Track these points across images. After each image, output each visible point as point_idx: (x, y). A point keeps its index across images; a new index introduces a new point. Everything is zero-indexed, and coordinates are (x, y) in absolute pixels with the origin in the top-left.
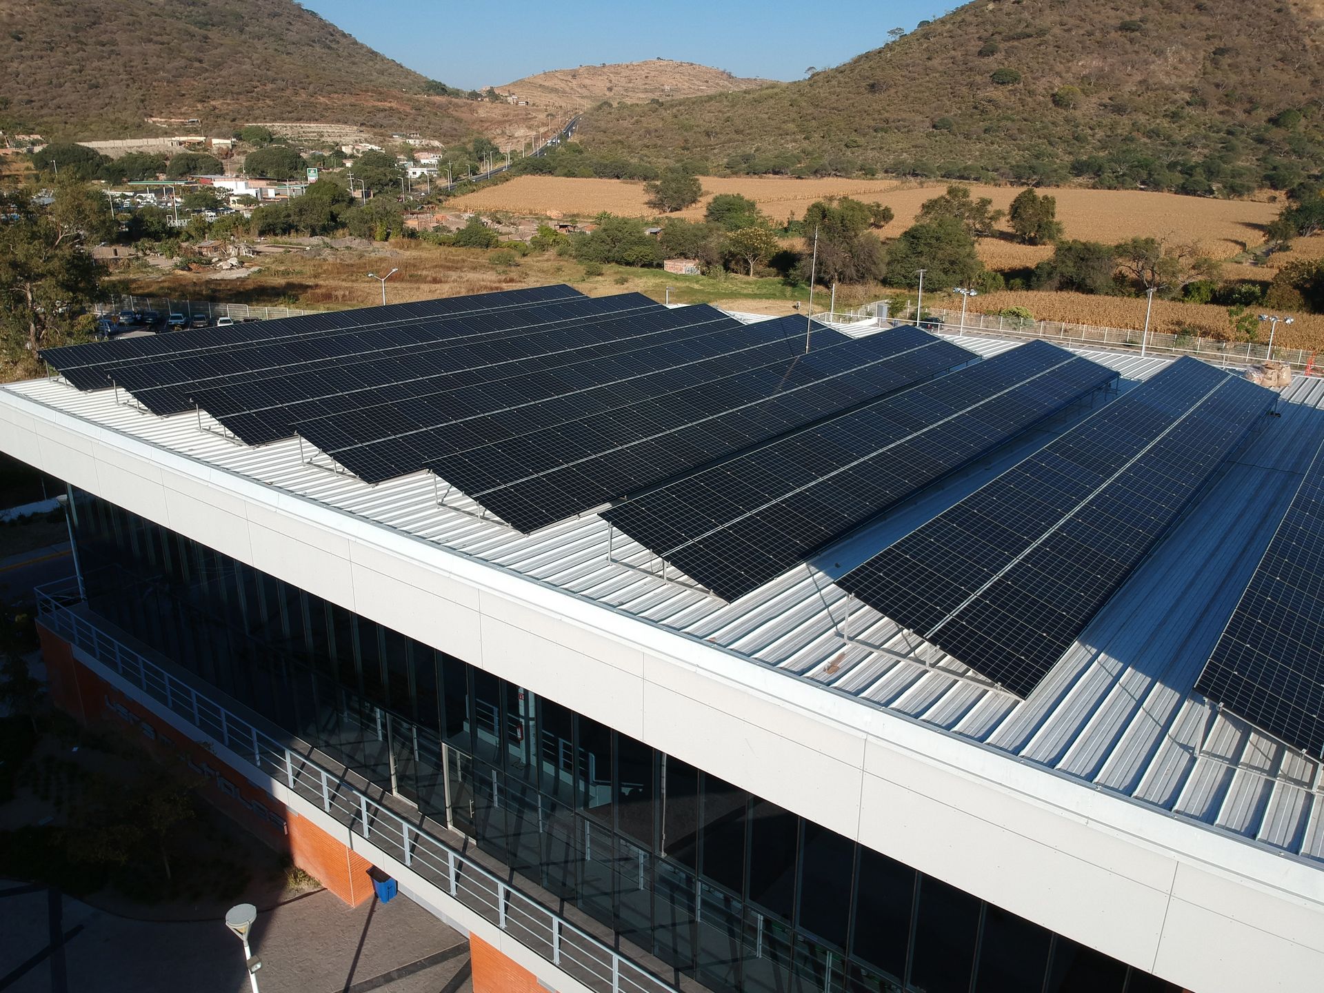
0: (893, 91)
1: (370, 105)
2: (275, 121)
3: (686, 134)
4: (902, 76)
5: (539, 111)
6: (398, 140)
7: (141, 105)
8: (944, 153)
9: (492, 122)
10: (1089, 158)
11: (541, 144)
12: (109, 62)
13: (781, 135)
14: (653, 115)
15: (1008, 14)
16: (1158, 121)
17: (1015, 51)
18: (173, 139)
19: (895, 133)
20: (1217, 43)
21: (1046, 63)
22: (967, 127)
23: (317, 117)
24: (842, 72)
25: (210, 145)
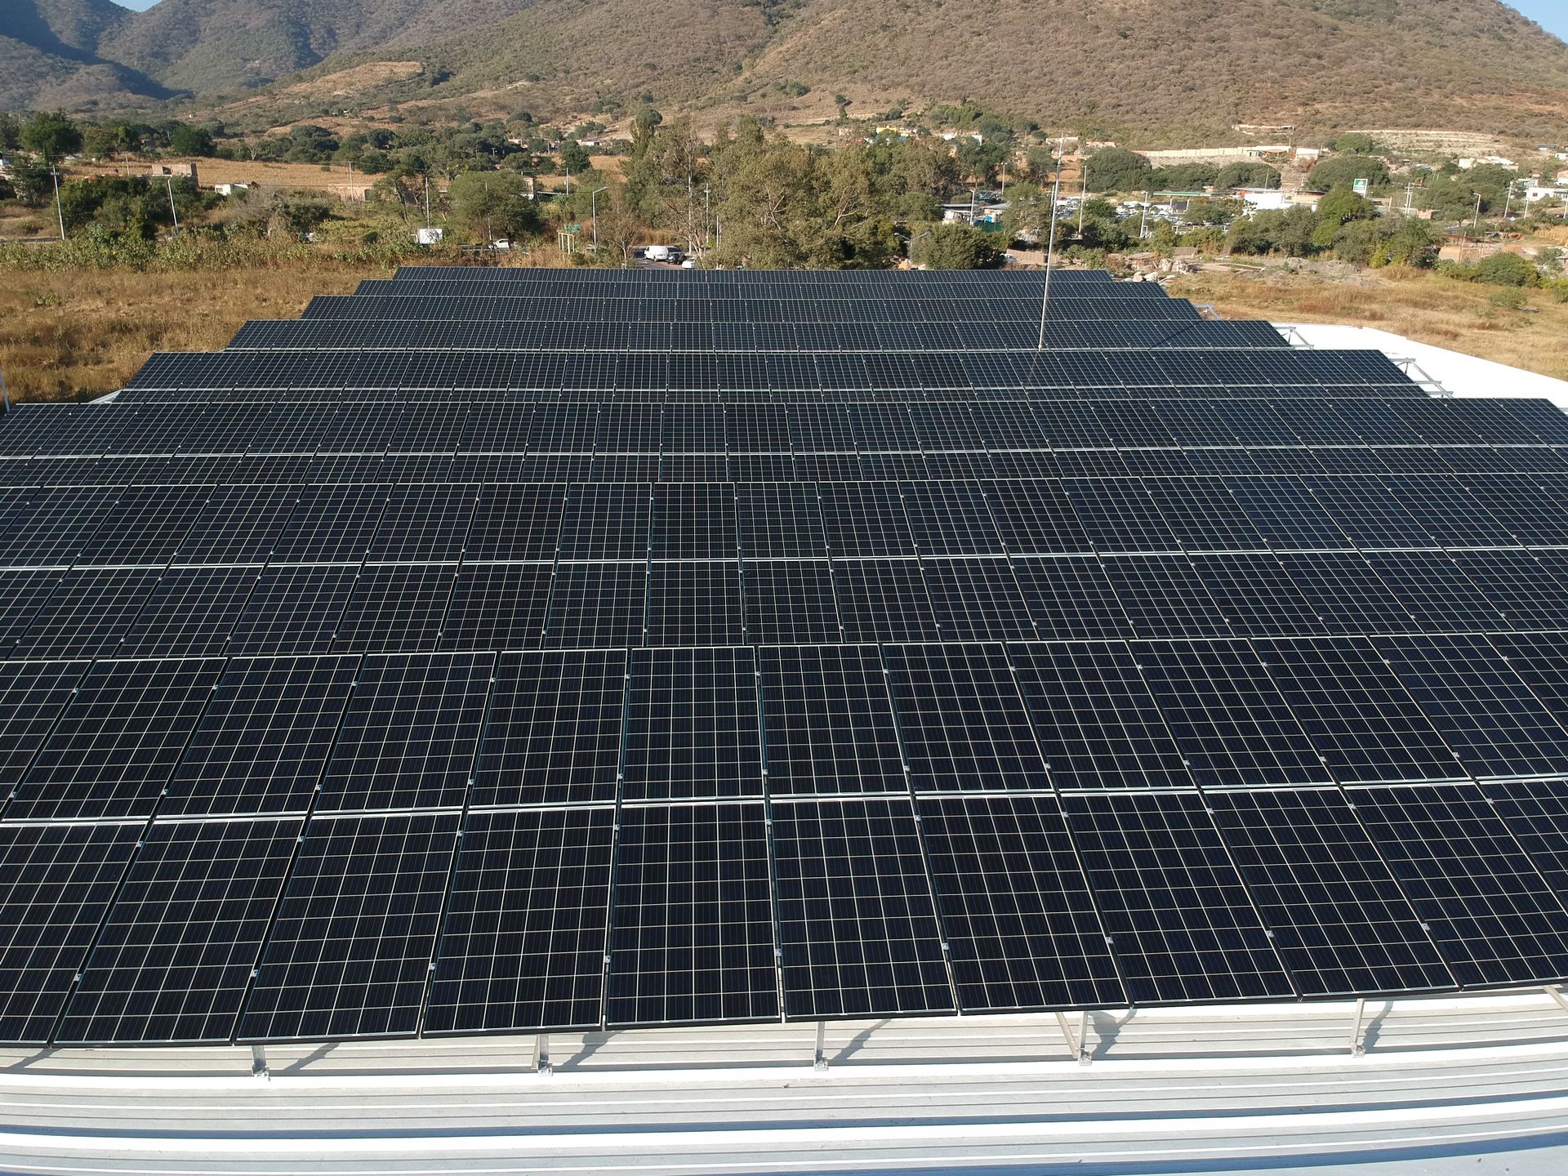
2: (1385, 127)
6: (1545, 153)
7: (1233, 110)
12: (1214, 60)
18: (1254, 148)
23: (1441, 123)
25: (1293, 155)
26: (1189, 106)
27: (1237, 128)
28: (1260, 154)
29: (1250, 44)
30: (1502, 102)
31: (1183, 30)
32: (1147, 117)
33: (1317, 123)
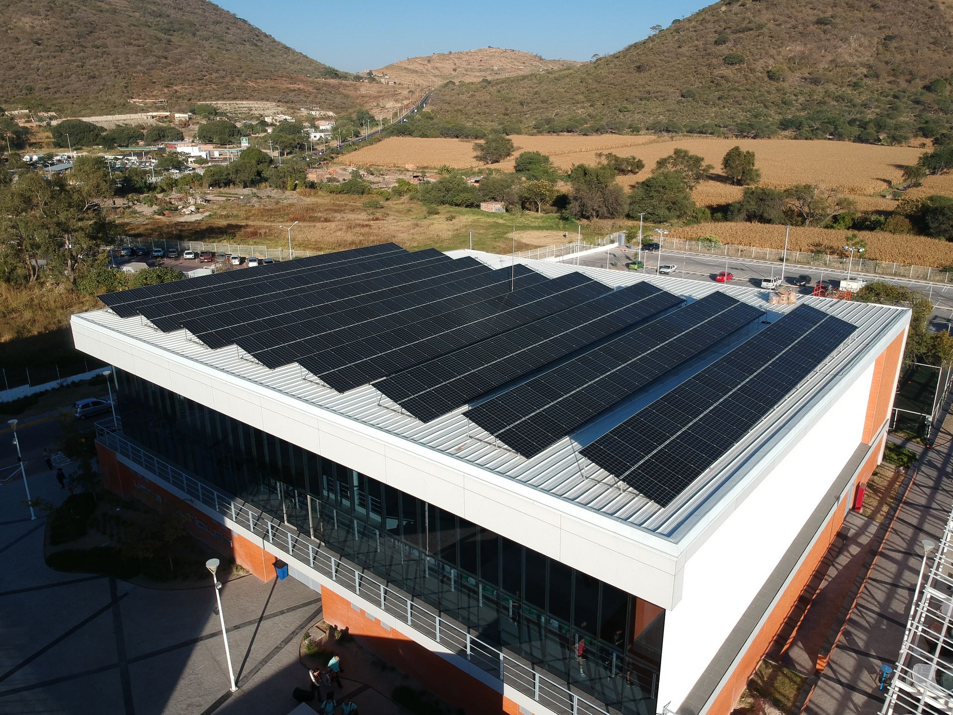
0: (653, 71)
1: (285, 87)
2: (218, 100)
3: (506, 104)
4: (660, 60)
5: (404, 88)
6: (304, 112)
7: (125, 90)
8: (689, 115)
9: (370, 97)
10: (793, 117)
11: (405, 113)
12: (102, 59)
13: (573, 103)
14: (484, 90)
15: (736, 14)
16: (843, 89)
17: (741, 41)
18: (148, 114)
19: (654, 101)
20: (887, 32)
21: (763, 49)
22: (706, 96)
23: (247, 97)
24: (617, 57)
25: (173, 117)
26: (96, 88)
27: (132, 102)
28: (153, 117)
30: (272, 83)
32: (70, 95)
33: (179, 97)
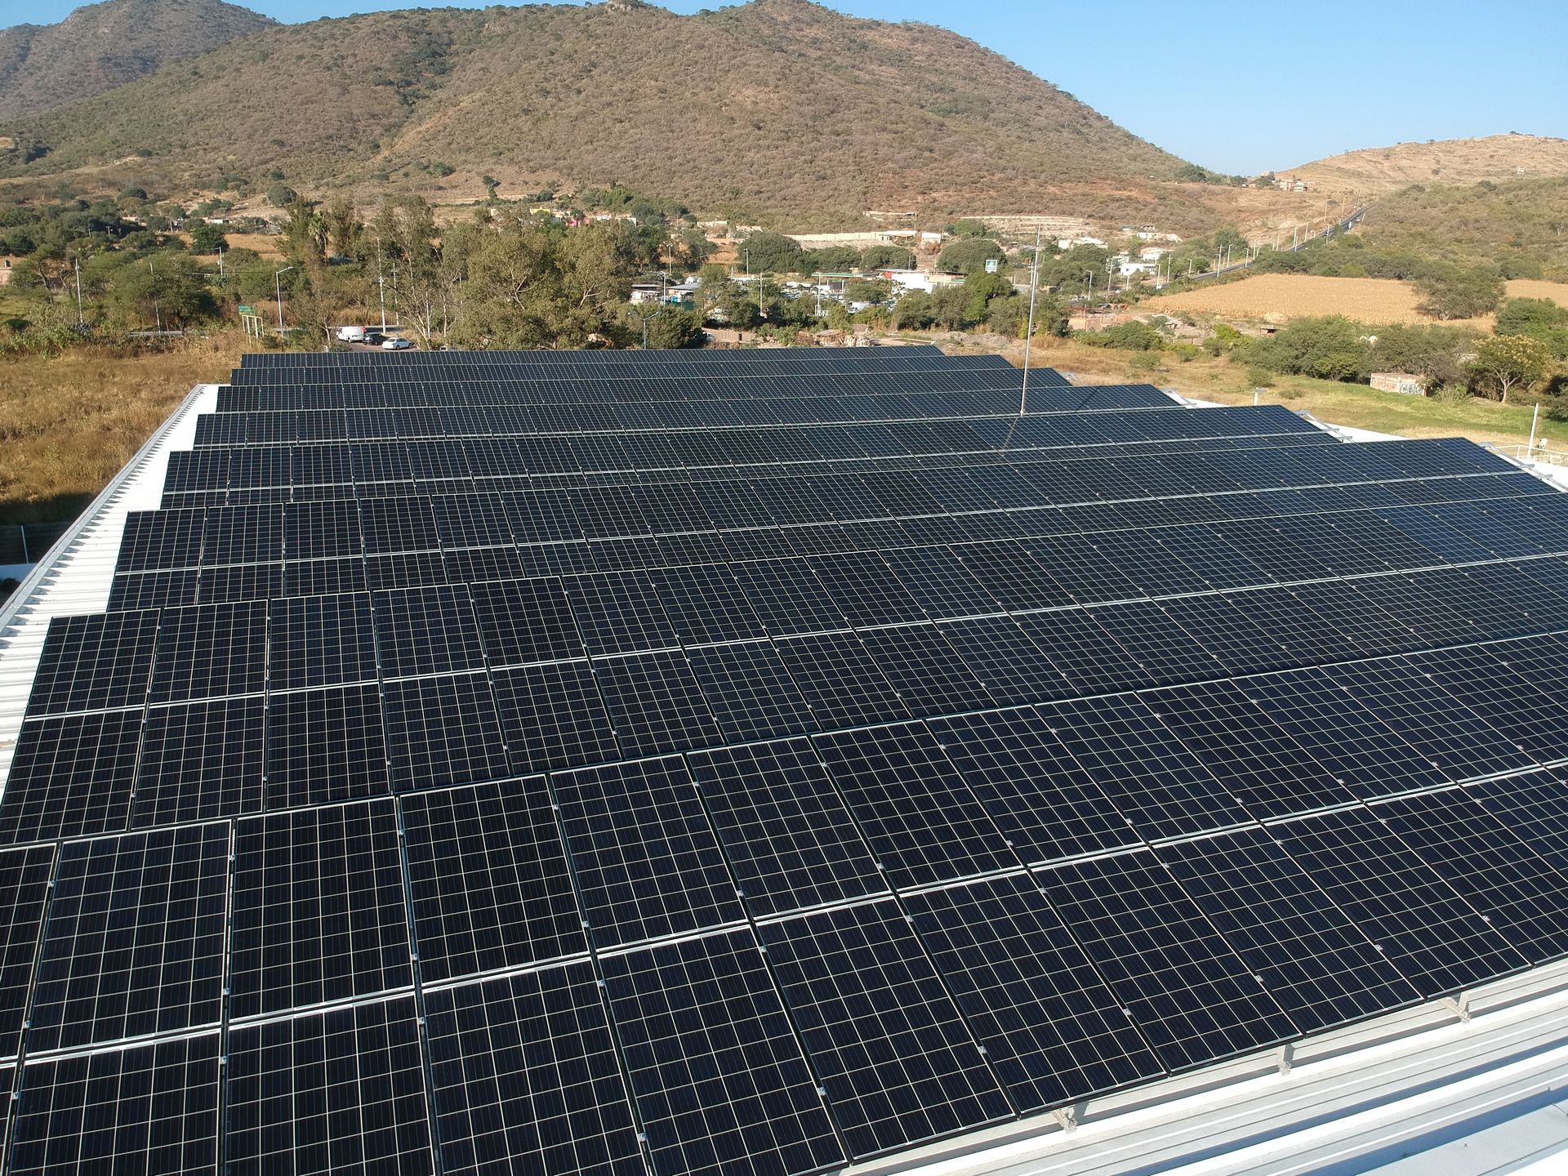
1: (1106, 194)
2: (993, 213)
3: (1520, 225)
6: (1128, 233)
7: (862, 198)
9: (1253, 211)
18: (885, 233)
23: (1040, 209)
25: (920, 239)
26: (824, 194)
27: (868, 215)
28: (891, 238)
29: (870, 138)
30: (1087, 189)
31: (811, 123)
32: (787, 203)
33: (936, 210)
